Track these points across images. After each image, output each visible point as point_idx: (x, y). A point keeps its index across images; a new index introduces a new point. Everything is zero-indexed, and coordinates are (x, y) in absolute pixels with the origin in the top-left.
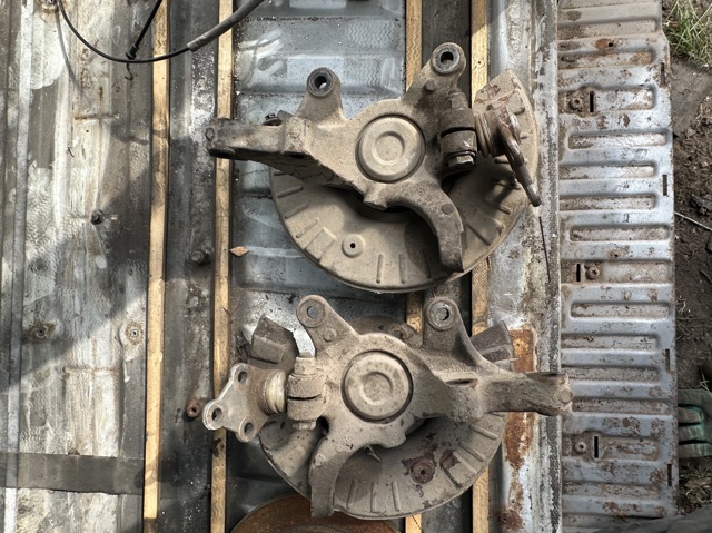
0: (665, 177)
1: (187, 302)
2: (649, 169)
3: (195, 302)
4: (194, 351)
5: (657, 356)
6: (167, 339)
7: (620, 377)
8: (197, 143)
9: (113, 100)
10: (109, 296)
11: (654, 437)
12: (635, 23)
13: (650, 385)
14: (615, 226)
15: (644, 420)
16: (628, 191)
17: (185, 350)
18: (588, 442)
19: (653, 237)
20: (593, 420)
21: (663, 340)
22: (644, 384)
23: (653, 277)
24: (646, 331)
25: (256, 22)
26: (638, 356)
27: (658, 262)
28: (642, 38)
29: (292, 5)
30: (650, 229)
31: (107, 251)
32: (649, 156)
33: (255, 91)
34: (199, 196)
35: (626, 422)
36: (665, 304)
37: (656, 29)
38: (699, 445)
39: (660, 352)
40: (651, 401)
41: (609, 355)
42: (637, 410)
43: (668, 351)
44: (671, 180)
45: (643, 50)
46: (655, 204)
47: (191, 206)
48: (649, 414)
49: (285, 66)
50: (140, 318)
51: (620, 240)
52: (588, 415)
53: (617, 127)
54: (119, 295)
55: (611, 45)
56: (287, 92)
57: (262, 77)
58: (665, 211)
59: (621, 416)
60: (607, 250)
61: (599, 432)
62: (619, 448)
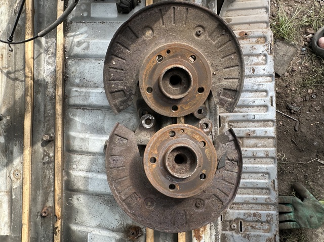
0: (272, 97)
1: (43, 159)
2: (265, 94)
3: (47, 159)
4: (46, 183)
5: (269, 183)
6: (33, 177)
7: (252, 193)
8: (48, 82)
9: (8, 60)
10: (6, 156)
11: (268, 222)
12: (257, 24)
13: (266, 197)
14: (248, 121)
15: (263, 214)
16: (254, 104)
17: (42, 182)
18: (237, 224)
19: (266, 126)
20: (239, 214)
21: (271, 175)
22: (263, 196)
23: (267, 145)
24: (263, 171)
25: (75, 23)
26: (259, 183)
27: (269, 138)
28: (260, 31)
29: (91, 16)
30: (265, 122)
31: (5, 134)
32: (264, 88)
33: (75, 57)
34: (49, 107)
35: (255, 215)
36: (273, 158)
37: (267, 27)
38: (291, 223)
39: (270, 181)
40: (266, 204)
41: (246, 183)
42: (260, 209)
43: (274, 181)
44: (274, 99)
45: (261, 37)
46: (267, 110)
47: (45, 112)
48: (265, 210)
49: (89, 45)
50: (20, 167)
51: (251, 127)
52: (237, 211)
53: (249, 73)
54: (10, 155)
55: (246, 34)
56: (90, 58)
57: (78, 50)
58: (272, 114)
59: (252, 212)
60: (245, 132)
61: (242, 219)
62: (252, 227)
